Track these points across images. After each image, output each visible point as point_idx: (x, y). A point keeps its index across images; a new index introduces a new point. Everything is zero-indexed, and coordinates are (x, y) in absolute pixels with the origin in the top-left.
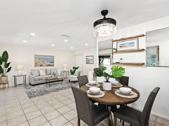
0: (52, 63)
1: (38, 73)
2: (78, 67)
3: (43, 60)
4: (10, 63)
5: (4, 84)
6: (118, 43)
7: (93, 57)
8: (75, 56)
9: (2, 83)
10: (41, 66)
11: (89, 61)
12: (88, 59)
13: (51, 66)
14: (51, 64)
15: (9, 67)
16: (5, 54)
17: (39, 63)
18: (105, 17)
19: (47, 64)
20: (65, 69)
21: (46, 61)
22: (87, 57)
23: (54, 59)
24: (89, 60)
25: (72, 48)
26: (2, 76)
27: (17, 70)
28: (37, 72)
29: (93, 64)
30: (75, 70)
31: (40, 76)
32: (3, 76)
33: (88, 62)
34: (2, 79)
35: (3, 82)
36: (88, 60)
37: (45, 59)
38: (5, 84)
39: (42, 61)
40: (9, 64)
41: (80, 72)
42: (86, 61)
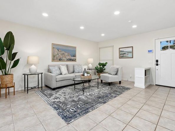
0: (74, 56)
1: (59, 70)
2: (107, 63)
3: (63, 52)
4: (17, 53)
5: (7, 88)
7: (131, 48)
8: (100, 48)
9: (4, 86)
10: (60, 60)
12: (123, 51)
13: (72, 60)
14: (72, 58)
15: (16, 59)
16: (10, 36)
17: (58, 55)
19: (68, 57)
20: (90, 66)
21: (67, 54)
22: (121, 49)
23: (76, 50)
24: (124, 53)
25: (103, 35)
26: (3, 75)
27: (28, 64)
28: (57, 68)
29: (133, 58)
31: (61, 74)
32: (6, 74)
34: (4, 80)
35: (6, 85)
36: (123, 53)
37: (65, 51)
38: (9, 88)
39: (61, 53)
40: (15, 54)
41: (118, 69)
42: (120, 54)
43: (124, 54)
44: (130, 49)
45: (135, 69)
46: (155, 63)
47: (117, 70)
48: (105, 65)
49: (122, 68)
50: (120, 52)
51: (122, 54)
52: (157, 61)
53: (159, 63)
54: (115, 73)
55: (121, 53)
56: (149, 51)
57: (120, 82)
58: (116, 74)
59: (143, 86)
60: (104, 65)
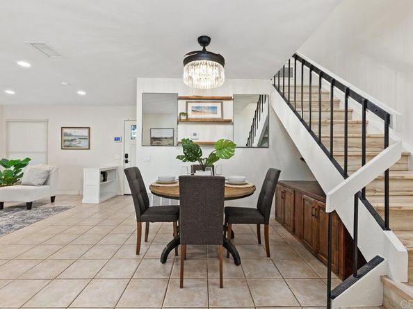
2: (28, 159)
6: (189, 104)
7: (87, 130)
11: (73, 143)
12: (70, 135)
18: (204, 49)
22: (65, 130)
24: (73, 138)
29: (89, 149)
30: (12, 168)
33: (67, 143)
36: (70, 138)
41: (49, 172)
42: (63, 141)
43: (72, 140)
44: (85, 133)
45: (85, 170)
46: (123, 159)
47: (46, 175)
48: (24, 165)
49: (58, 169)
50: (65, 135)
51: (68, 141)
52: (127, 156)
53: (128, 159)
54: (42, 181)
55: (66, 138)
56: (117, 139)
57: (53, 199)
58: (45, 184)
59: (96, 200)
60: (20, 165)
